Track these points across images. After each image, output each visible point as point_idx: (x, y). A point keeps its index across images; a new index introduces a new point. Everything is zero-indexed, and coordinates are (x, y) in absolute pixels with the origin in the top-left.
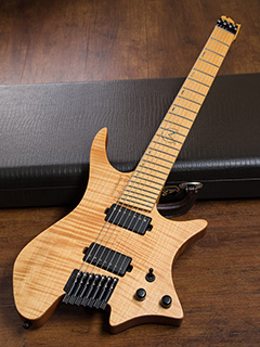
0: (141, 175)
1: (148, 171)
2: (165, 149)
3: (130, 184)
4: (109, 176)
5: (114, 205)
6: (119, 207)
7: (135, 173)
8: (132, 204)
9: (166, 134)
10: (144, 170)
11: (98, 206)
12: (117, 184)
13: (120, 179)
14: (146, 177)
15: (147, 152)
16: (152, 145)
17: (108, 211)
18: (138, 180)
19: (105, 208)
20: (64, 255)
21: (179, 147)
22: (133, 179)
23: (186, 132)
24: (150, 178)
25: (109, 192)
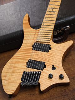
0: (43, 29)
1: (46, 27)
2: (51, 16)
3: (40, 33)
4: (31, 32)
5: (35, 43)
6: (37, 43)
7: (41, 29)
8: (41, 41)
9: (51, 10)
10: (44, 26)
11: (29, 45)
12: (35, 35)
13: (36, 32)
14: (45, 29)
15: (44, 19)
16: (46, 16)
17: (33, 46)
18: (43, 31)
19: (32, 45)
20: (19, 67)
21: (57, 14)
22: (41, 31)
23: (58, 7)
24: (47, 29)
25: (32, 38)
